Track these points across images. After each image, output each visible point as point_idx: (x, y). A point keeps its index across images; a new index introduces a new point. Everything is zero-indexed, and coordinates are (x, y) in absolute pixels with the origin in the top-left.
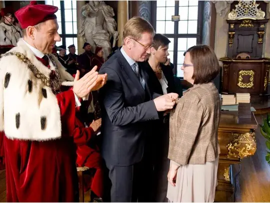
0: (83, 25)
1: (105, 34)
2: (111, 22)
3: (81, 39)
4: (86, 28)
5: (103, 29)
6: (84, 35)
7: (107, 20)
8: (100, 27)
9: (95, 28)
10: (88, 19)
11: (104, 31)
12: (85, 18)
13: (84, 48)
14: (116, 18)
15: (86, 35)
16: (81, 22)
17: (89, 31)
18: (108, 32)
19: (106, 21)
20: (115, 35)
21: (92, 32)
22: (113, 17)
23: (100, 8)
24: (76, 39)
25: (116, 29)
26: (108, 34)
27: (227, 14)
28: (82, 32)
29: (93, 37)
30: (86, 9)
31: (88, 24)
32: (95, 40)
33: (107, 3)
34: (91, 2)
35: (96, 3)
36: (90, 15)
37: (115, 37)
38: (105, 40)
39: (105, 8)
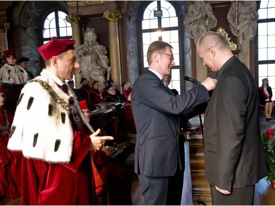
0: (80, 63)
2: (104, 59)
3: (78, 76)
4: (83, 65)
5: (98, 65)
6: (81, 72)
7: (101, 57)
8: (94, 64)
9: (90, 65)
10: (83, 57)
11: (99, 67)
12: (81, 56)
13: (81, 83)
14: (108, 55)
15: (82, 71)
17: (86, 68)
18: (102, 68)
19: (99, 58)
20: (109, 70)
21: (88, 69)
22: (106, 55)
23: (95, 47)
25: (109, 65)
26: (102, 70)
28: (79, 69)
29: (89, 73)
30: (82, 49)
31: (84, 61)
32: (91, 76)
33: (100, 43)
34: (86, 43)
35: (90, 44)
36: (85, 54)
37: (108, 72)
38: (100, 75)
39: (99, 47)
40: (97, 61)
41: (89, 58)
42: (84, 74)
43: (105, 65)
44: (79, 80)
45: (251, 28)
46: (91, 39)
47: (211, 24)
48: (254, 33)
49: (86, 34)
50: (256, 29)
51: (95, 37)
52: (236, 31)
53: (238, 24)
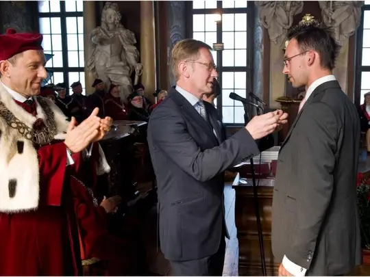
0: (93, 55)
1: (123, 67)
2: (131, 52)
3: (90, 74)
4: (97, 59)
5: (121, 60)
6: (94, 69)
7: (126, 48)
9: (109, 59)
10: (99, 47)
11: (122, 63)
12: (95, 46)
13: (93, 86)
14: (138, 45)
15: (97, 68)
16: (90, 51)
17: (102, 63)
18: (128, 65)
19: (124, 50)
20: (138, 68)
21: (105, 65)
22: (135, 45)
23: (117, 33)
24: (82, 74)
25: (139, 60)
26: (128, 68)
27: (284, 42)
28: (91, 64)
29: (107, 71)
30: (97, 34)
31: (99, 53)
32: (110, 76)
33: (126, 27)
34: (103, 25)
35: (111, 27)
36: (102, 42)
37: (137, 72)
38: (123, 75)
39: (123, 33)
40: (120, 54)
41: (107, 48)
42: (99, 73)
43: (132, 61)
44: (92, 82)
45: (352, 17)
46: (112, 19)
47: (294, 9)
48: (356, 25)
49: (104, 11)
50: (359, 19)
51: (118, 17)
52: (330, 22)
53: (334, 11)
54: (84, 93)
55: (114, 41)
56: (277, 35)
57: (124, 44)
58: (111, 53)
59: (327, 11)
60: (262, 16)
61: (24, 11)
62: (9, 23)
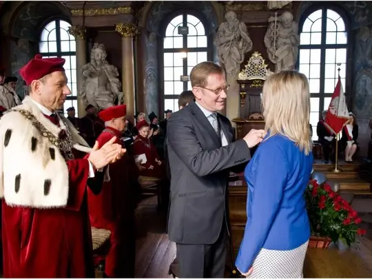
0: (84, 86)
1: (109, 95)
2: (115, 83)
3: (82, 101)
4: (87, 89)
5: (107, 90)
6: (85, 97)
7: (110, 80)
8: (102, 88)
9: (97, 89)
10: (89, 79)
11: (108, 92)
12: (85, 78)
15: (87, 96)
16: (82, 82)
17: (91, 92)
18: (112, 93)
19: (109, 81)
20: (120, 96)
21: (94, 94)
22: (117, 77)
23: (103, 68)
24: (75, 102)
25: (121, 89)
26: (112, 96)
27: (238, 74)
28: (83, 93)
29: (95, 98)
30: (87, 68)
31: (89, 84)
32: (98, 102)
33: (110, 63)
34: (92, 61)
35: (98, 63)
36: (91, 75)
37: (120, 99)
38: (109, 102)
39: (108, 68)
40: (106, 84)
41: (95, 80)
42: (89, 101)
43: (116, 90)
44: (83, 108)
45: (291, 55)
46: (100, 57)
47: (246, 47)
48: (294, 60)
49: (93, 50)
50: (297, 56)
51: (104, 55)
52: (274, 57)
53: (277, 49)
54: (76, 116)
55: (101, 74)
56: (232, 69)
57: (108, 76)
58: (99, 85)
59: (271, 50)
60: (220, 54)
61: (28, 51)
62: (16, 61)
